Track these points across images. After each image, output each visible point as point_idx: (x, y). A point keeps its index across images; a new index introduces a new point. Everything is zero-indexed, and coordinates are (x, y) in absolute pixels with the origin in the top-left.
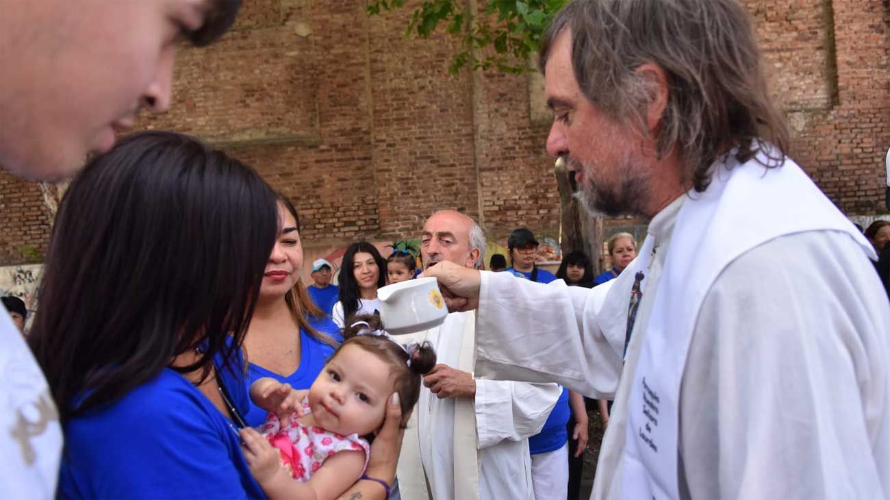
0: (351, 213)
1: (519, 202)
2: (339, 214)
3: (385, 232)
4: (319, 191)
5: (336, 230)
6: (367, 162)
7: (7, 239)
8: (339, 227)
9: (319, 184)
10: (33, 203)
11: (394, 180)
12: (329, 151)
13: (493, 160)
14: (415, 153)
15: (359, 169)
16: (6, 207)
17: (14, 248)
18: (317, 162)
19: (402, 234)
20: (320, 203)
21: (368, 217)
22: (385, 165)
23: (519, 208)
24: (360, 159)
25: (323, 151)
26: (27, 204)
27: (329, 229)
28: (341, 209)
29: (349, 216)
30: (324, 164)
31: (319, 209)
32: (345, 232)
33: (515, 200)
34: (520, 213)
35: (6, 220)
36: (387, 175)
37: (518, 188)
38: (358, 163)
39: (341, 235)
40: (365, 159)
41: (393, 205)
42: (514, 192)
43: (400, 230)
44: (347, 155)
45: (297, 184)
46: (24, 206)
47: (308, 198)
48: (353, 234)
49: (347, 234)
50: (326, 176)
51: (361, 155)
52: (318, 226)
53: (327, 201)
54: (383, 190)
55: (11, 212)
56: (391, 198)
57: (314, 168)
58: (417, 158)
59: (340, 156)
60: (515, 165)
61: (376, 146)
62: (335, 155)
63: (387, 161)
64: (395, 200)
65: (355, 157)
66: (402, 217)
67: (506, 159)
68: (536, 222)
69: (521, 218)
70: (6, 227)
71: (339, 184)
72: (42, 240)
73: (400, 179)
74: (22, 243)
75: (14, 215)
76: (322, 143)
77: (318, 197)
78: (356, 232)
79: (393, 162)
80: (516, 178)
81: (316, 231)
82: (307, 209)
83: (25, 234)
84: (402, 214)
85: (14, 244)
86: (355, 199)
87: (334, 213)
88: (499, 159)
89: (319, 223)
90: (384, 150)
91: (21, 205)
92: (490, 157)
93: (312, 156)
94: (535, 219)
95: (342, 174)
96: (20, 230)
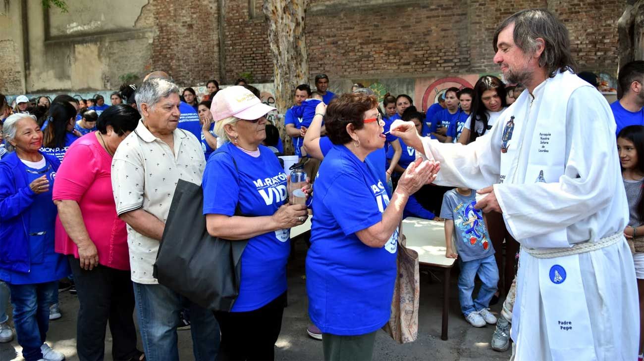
0: (450, 54)
1: (580, 46)
2: (441, 54)
3: (474, 67)
4: (428, 38)
5: (438, 65)
6: (463, 17)
7: (234, 68)
8: (440, 64)
9: (428, 33)
10: (248, 46)
11: (483, 30)
12: (436, 9)
13: (561, 14)
14: (501, 10)
15: (457, 22)
16: (233, 49)
17: (237, 74)
18: (428, 17)
19: (487, 68)
20: (428, 46)
21: (461, 57)
22: (477, 19)
23: (580, 51)
24: (459, 15)
25: (432, 10)
26: (245, 47)
27: (433, 64)
28: (443, 51)
29: (448, 55)
30: (432, 19)
31: (427, 50)
32: (444, 67)
33: (578, 44)
34: (581, 54)
35: (233, 57)
36: (478, 26)
37: (581, 35)
38: (457, 18)
39: (442, 69)
40: (462, 15)
41: (481, 48)
42: (577, 38)
43: (485, 66)
44: (449, 12)
45: (413, 33)
46: (243, 48)
47: (420, 43)
48: (450, 68)
49: (446, 69)
50: (433, 28)
51: (460, 12)
52: (426, 63)
53: (433, 45)
54: (474, 37)
55: (236, 52)
56: (480, 43)
57: (426, 22)
58: (501, 14)
59: (444, 13)
60: (579, 17)
61: (470, 6)
62: (440, 12)
63: (478, 16)
64: (483, 44)
65: (455, 13)
66: (487, 56)
67: (572, 13)
68: (594, 61)
69: (581, 58)
70: (233, 61)
71: (443, 33)
72: (253, 69)
73: (487, 29)
74: (241, 70)
75: (237, 53)
76: (432, 4)
77: (427, 42)
78: (452, 67)
79: (483, 16)
80: (579, 28)
81: (424, 66)
82: (418, 51)
83: (243, 65)
84: (488, 54)
85: (237, 71)
86: (453, 43)
87: (438, 53)
88: (566, 13)
89: (427, 60)
90: (477, 8)
91: (241, 47)
92: (559, 12)
93: (424, 13)
94: (593, 59)
95: (445, 26)
96: (241, 63)
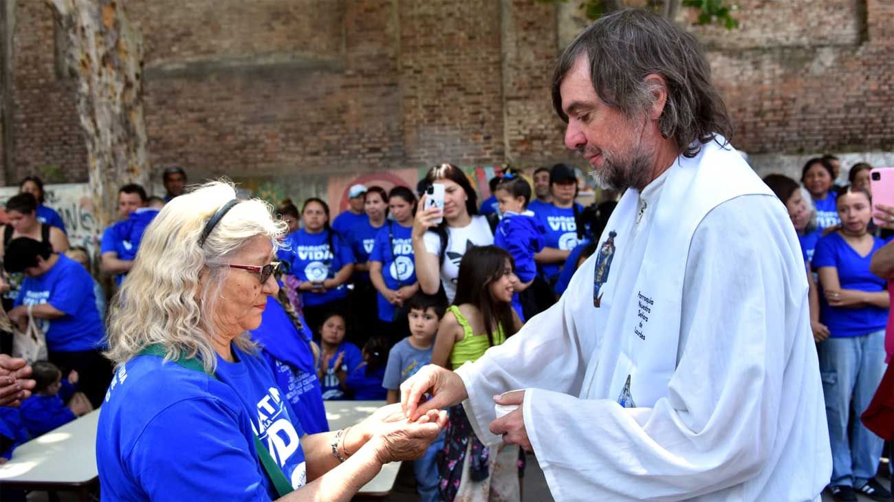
0: (376, 140)
1: (545, 132)
2: (364, 140)
3: (410, 158)
4: (344, 117)
5: (360, 156)
6: (393, 88)
7: (30, 159)
8: (364, 154)
9: (344, 109)
10: (56, 123)
11: (420, 107)
12: (354, 76)
13: (520, 89)
14: (442, 80)
15: (384, 95)
16: (29, 127)
17: (36, 168)
18: (344, 87)
19: (427, 161)
20: (345, 129)
21: (392, 144)
22: (411, 92)
23: (545, 138)
24: (385, 85)
25: (348, 77)
26: (50, 124)
27: (354, 155)
28: (366, 135)
29: (374, 142)
30: (350, 90)
31: (343, 135)
32: (369, 159)
33: (541, 130)
34: (546, 142)
35: (28, 140)
36: (413, 102)
37: (546, 118)
38: (384, 89)
39: (365, 161)
40: (391, 85)
41: (418, 132)
42: (540, 121)
43: (426, 157)
44: (373, 81)
45: (323, 109)
46: (47, 126)
47: (334, 123)
48: (377, 160)
49: (372, 161)
50: (351, 102)
51: (387, 80)
52: (343, 152)
53: (352, 127)
54: (409, 116)
55: (33, 132)
56: (417, 126)
57: (340, 94)
58: (444, 86)
59: (366, 81)
60: (543, 94)
61: (403, 73)
62: (360, 80)
63: (414, 87)
64: (421, 126)
65: (381, 83)
66: (427, 144)
67: (532, 88)
68: (561, 152)
69: (546, 148)
70: (29, 147)
71: (365, 111)
72: (64, 161)
73: (426, 107)
74: (43, 163)
75: (36, 135)
76: (348, 68)
77: (343, 122)
78: (381, 159)
79: (420, 88)
80: (543, 107)
81: (340, 157)
82: (331, 134)
83: (47, 154)
84: (428, 141)
85: (36, 164)
86: (381, 125)
87: (359, 140)
88: (526, 88)
89: (345, 149)
90: (410, 77)
91: (43, 125)
92: (517, 86)
93: (338, 81)
94: (560, 149)
95: (368, 100)
96: (42, 150)
